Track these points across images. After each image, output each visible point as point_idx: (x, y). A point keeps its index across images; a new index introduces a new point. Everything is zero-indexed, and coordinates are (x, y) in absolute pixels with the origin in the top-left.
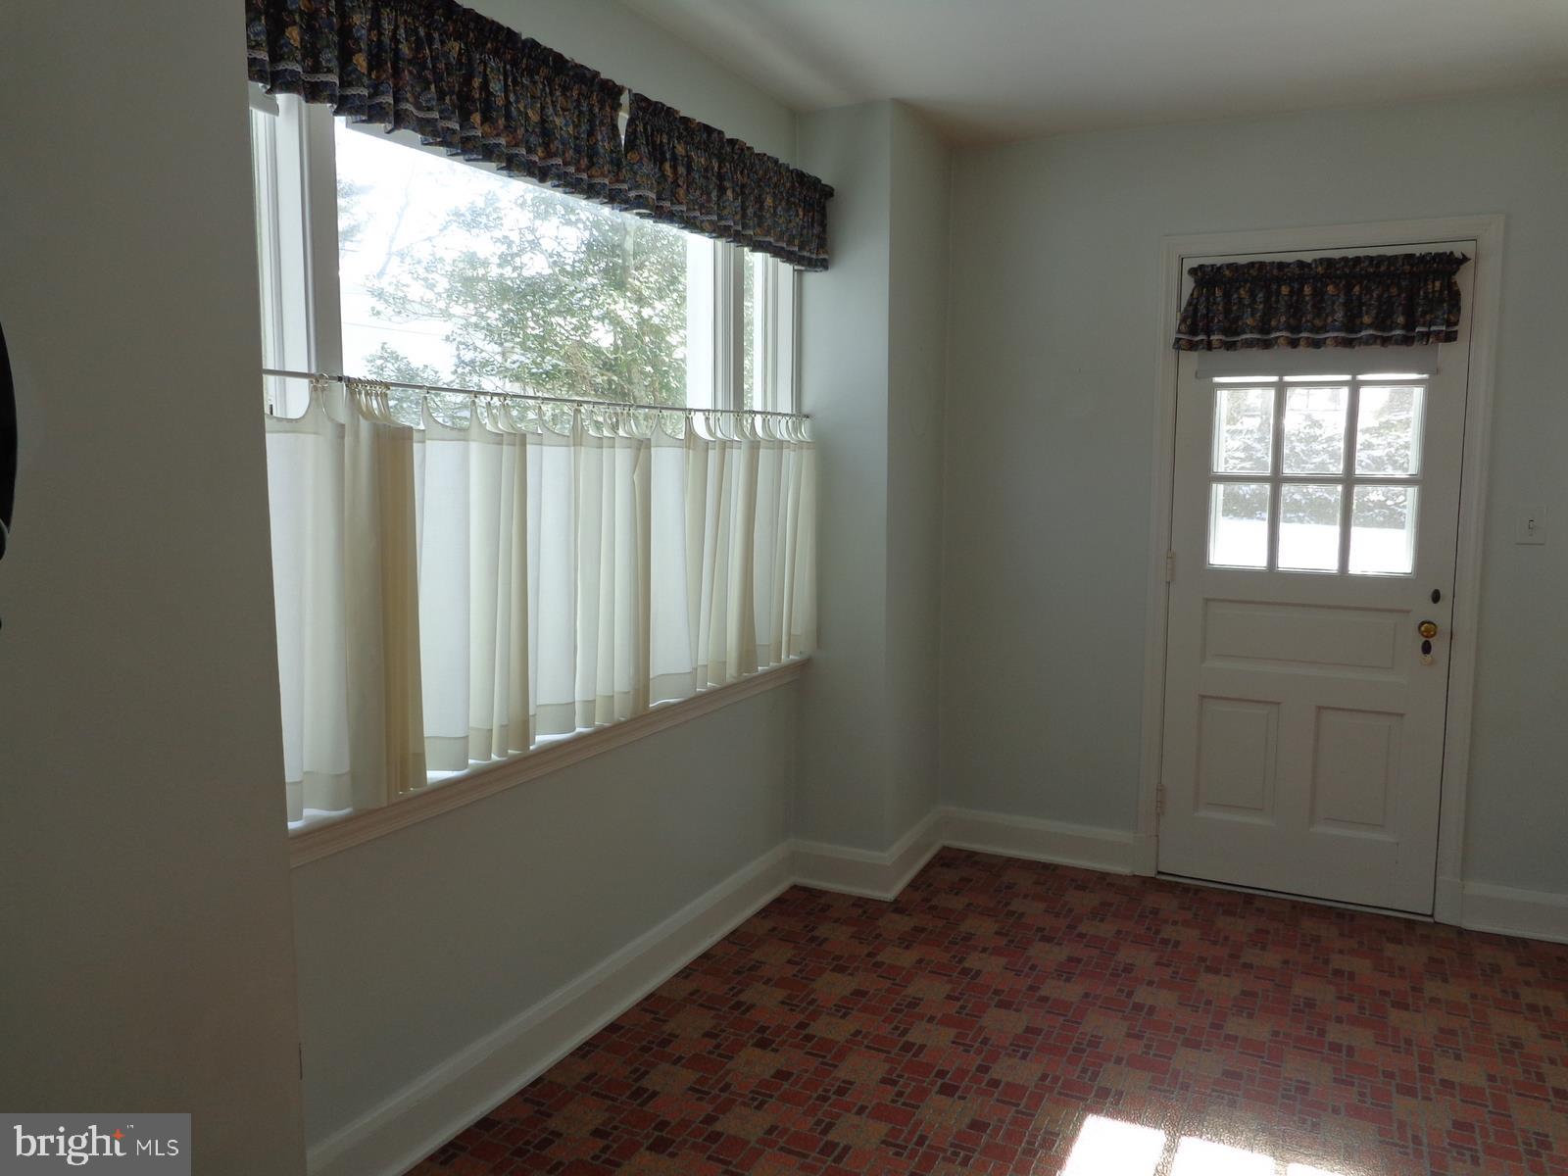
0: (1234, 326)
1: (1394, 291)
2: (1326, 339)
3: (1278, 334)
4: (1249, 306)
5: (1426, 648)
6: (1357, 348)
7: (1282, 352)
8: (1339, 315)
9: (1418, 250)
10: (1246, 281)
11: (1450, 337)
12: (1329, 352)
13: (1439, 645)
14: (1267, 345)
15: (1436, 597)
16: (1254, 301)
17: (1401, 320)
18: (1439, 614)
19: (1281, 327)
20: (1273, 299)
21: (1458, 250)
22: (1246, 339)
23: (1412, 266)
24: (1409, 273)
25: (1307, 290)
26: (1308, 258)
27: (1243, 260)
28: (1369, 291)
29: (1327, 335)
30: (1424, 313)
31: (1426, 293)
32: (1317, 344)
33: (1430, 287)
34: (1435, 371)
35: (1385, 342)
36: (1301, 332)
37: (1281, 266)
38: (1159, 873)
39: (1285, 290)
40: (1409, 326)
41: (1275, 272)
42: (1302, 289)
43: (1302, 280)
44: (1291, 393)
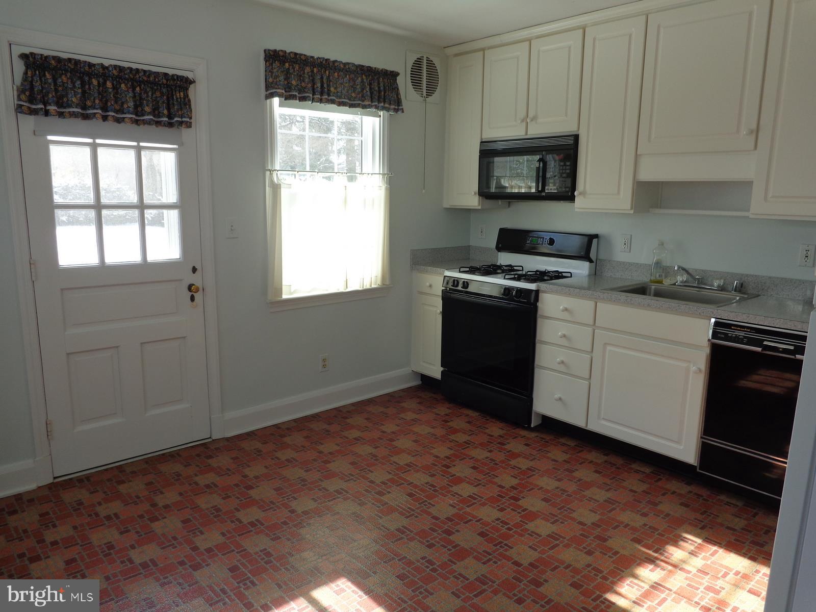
0: (61, 101)
1: (158, 94)
2: (124, 118)
3: (95, 111)
4: (71, 89)
5: (192, 299)
6: (141, 126)
7: (97, 123)
8: (131, 104)
9: (170, 72)
10: (66, 71)
11: (189, 125)
12: (127, 127)
13: (198, 296)
14: (86, 117)
15: (194, 270)
16: (74, 86)
17: (166, 112)
18: (196, 279)
19: (97, 107)
20: (87, 87)
21: (190, 76)
22: (74, 112)
23: (167, 80)
24: (166, 84)
25: (109, 84)
26: (106, 63)
27: (65, 56)
28: (146, 92)
29: (124, 116)
30: (178, 110)
31: (177, 98)
32: (119, 121)
33: (178, 95)
34: (181, 144)
35: (158, 123)
36: (108, 111)
37: (91, 65)
38: (55, 478)
39: (95, 82)
40: (170, 116)
41: (87, 68)
42: (105, 83)
44: (100, 151)
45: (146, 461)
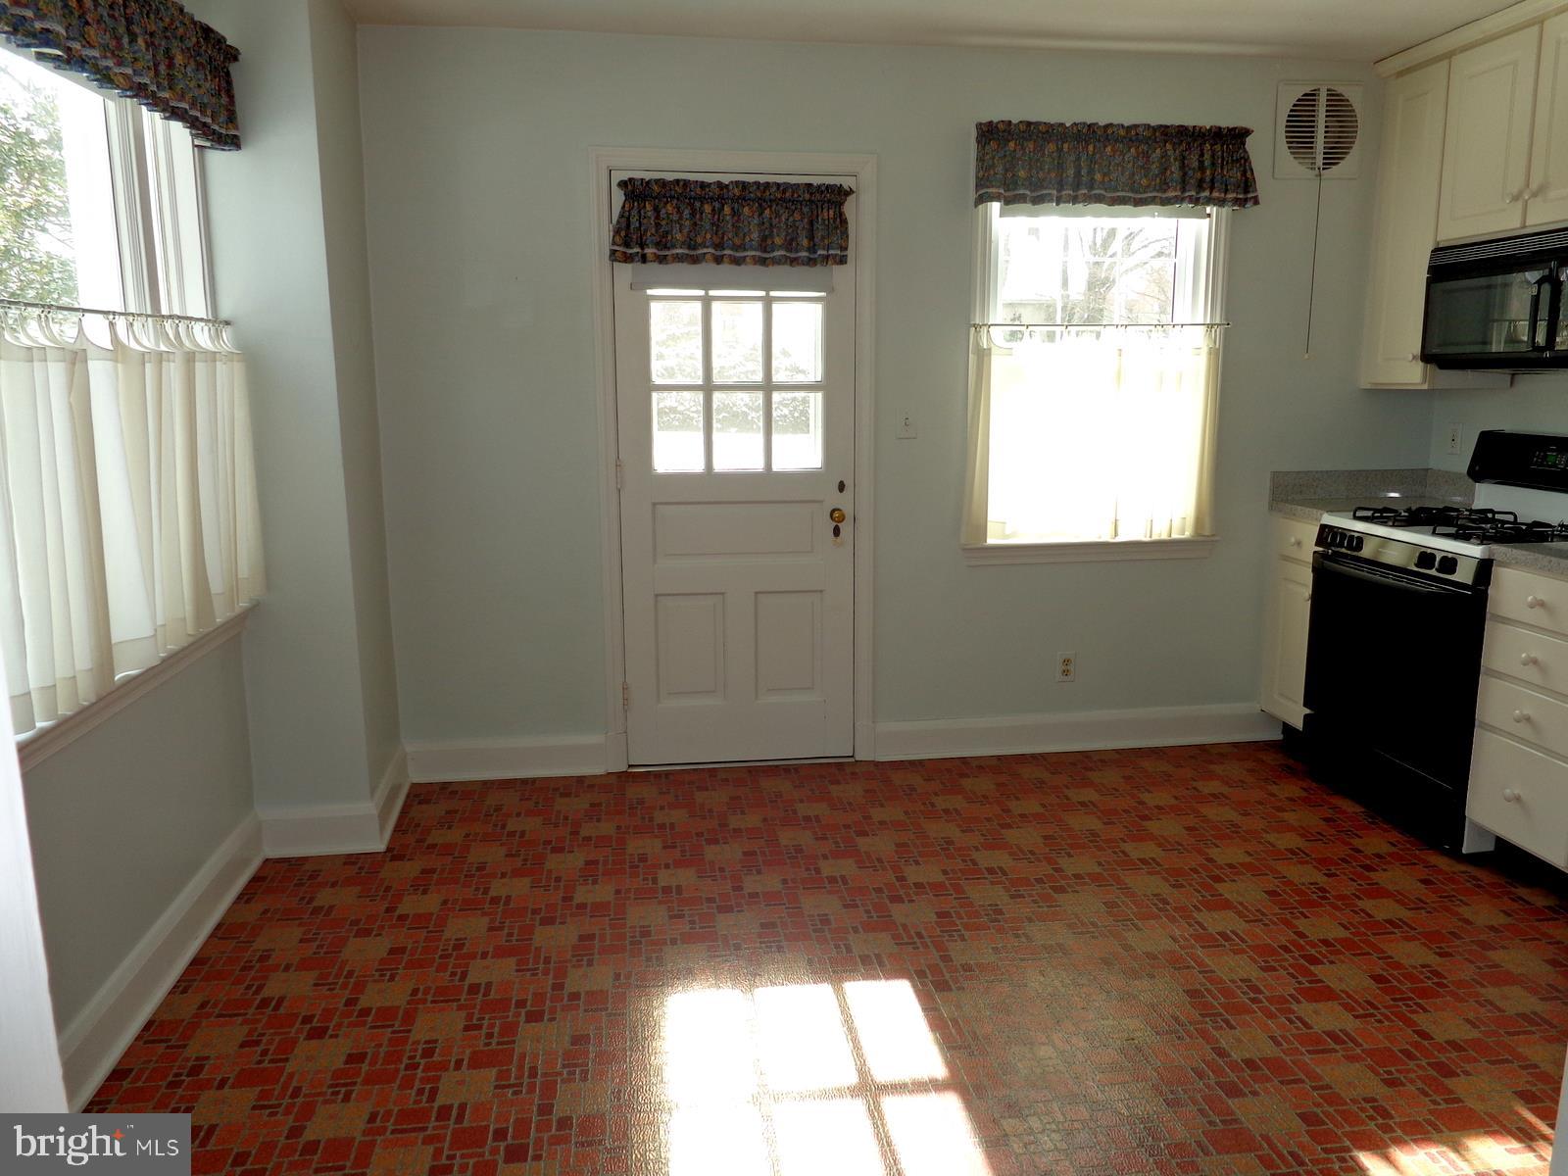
0: (664, 240)
1: (797, 216)
2: (745, 257)
3: (705, 250)
4: (677, 222)
5: (837, 532)
6: (770, 267)
7: (708, 268)
8: (755, 235)
9: (816, 181)
10: (672, 197)
11: (842, 261)
12: (748, 269)
13: (846, 528)
14: (695, 260)
15: (842, 487)
16: (681, 218)
17: (805, 242)
18: (844, 502)
19: (707, 244)
20: (698, 216)
21: (847, 183)
22: (677, 254)
23: (811, 194)
24: (809, 200)
25: (727, 209)
26: (726, 179)
27: (670, 177)
28: (778, 215)
29: (746, 254)
30: (823, 238)
31: (823, 220)
32: (737, 262)
33: (826, 214)
34: (830, 290)
35: (793, 262)
36: (724, 249)
37: (703, 185)
38: (630, 766)
39: (707, 208)
40: (812, 249)
41: (698, 191)
42: (722, 209)
43: (721, 199)
44: (716, 306)
45: (750, 770)
